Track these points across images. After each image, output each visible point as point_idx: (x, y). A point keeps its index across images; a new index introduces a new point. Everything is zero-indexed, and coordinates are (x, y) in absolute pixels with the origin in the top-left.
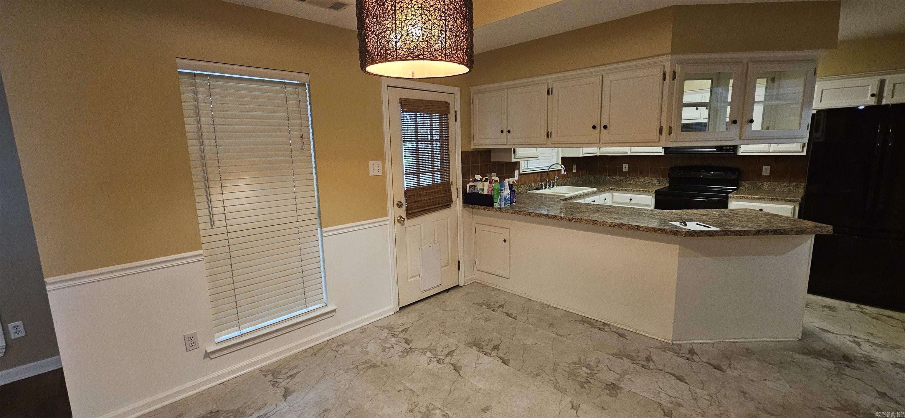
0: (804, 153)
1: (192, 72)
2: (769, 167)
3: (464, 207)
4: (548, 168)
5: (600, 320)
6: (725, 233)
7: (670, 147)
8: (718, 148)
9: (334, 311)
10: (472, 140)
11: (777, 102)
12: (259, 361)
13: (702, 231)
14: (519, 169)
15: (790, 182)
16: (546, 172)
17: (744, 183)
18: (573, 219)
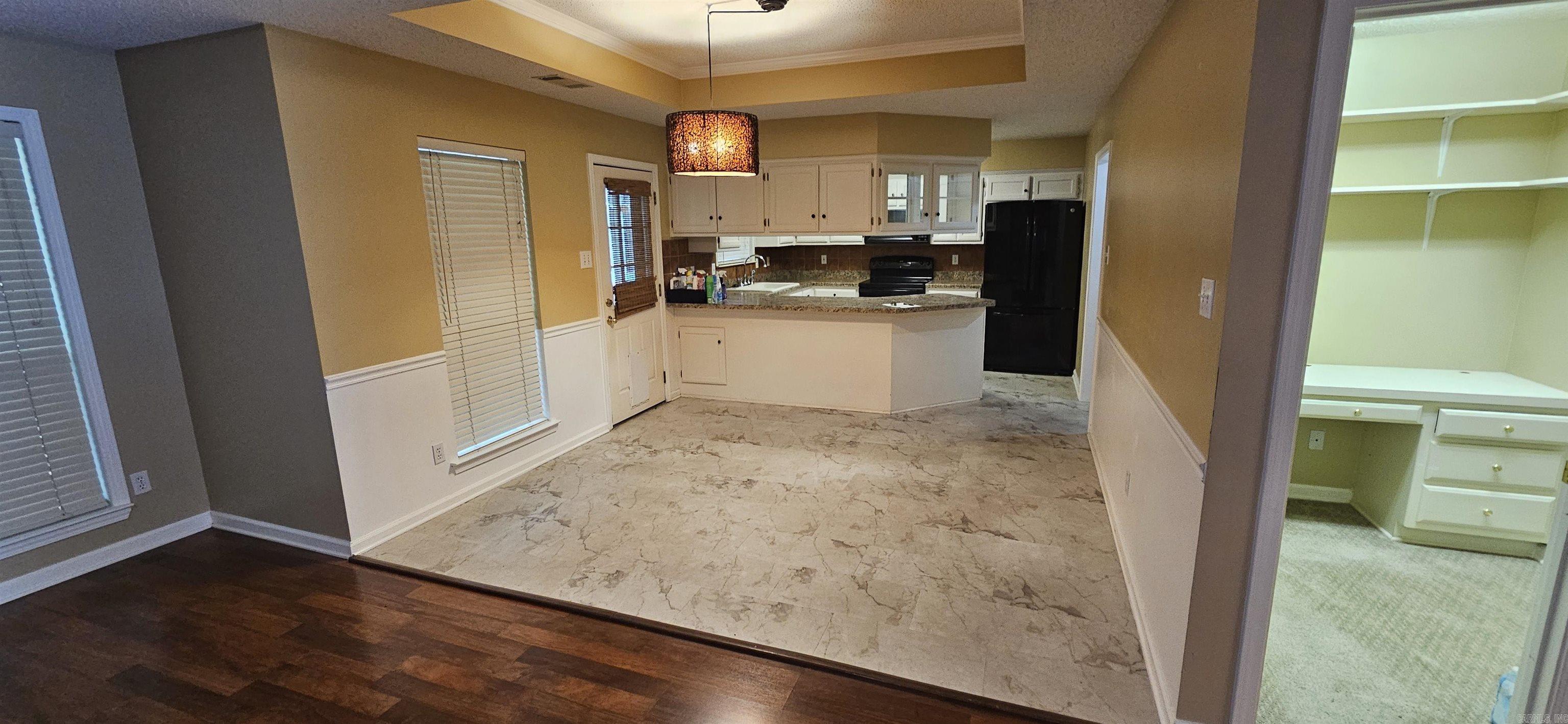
0: (982, 243)
1: (428, 150)
2: (957, 256)
3: (667, 306)
4: (745, 260)
5: (826, 408)
6: (925, 309)
7: (870, 237)
8: (914, 237)
9: (556, 425)
10: (671, 227)
11: (957, 198)
12: (499, 479)
13: (909, 308)
14: (715, 262)
15: (974, 270)
16: (743, 265)
17: (937, 273)
18: (798, 308)
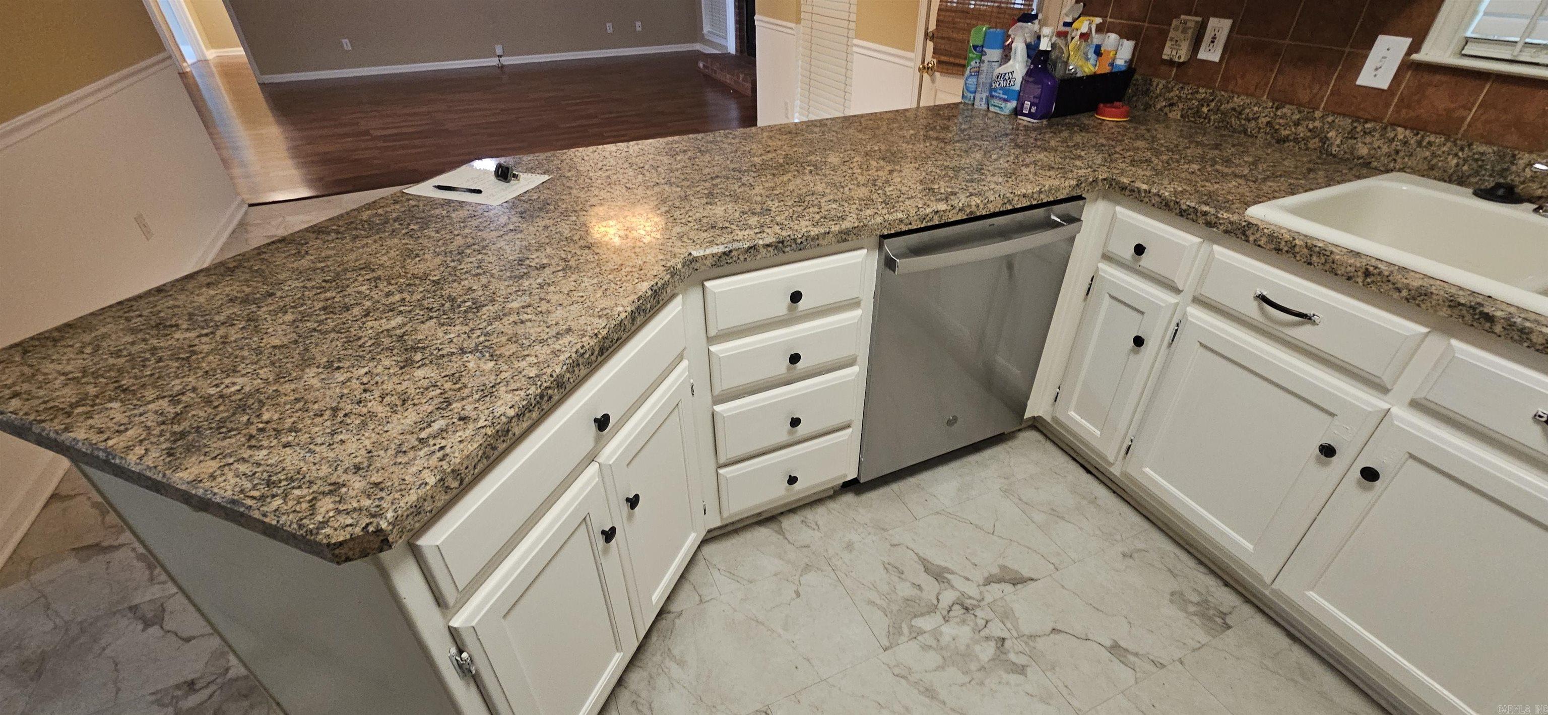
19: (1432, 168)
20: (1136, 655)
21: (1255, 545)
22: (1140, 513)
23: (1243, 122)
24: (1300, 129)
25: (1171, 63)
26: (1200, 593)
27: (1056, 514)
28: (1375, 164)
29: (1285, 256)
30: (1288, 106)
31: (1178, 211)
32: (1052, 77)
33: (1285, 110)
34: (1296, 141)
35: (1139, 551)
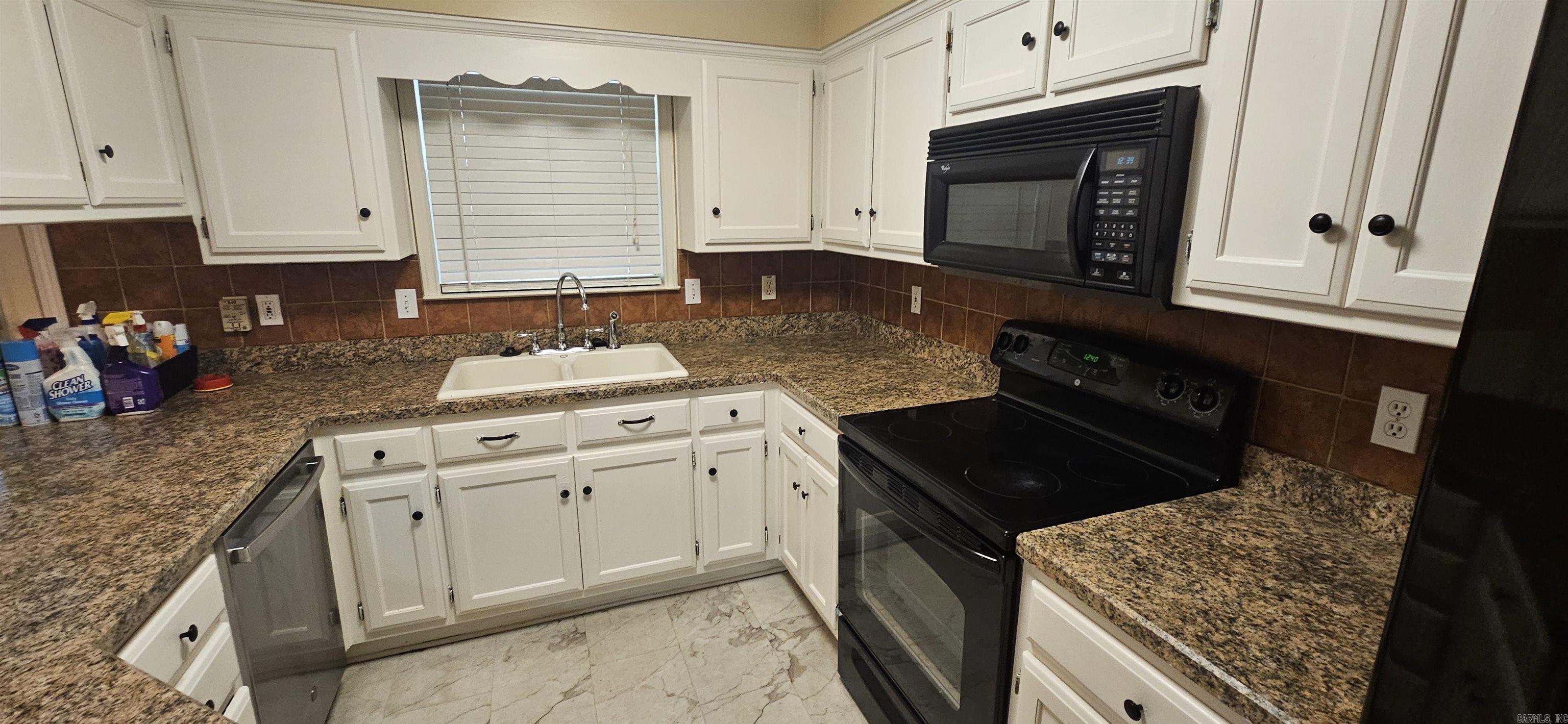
17: (1266, 460)
19: (470, 351)
20: (576, 686)
21: (564, 576)
22: (481, 637)
23: (334, 359)
24: (380, 352)
25: (236, 333)
26: (557, 636)
27: (443, 686)
28: (439, 358)
29: (482, 410)
30: (362, 341)
31: (394, 417)
32: (146, 368)
33: (362, 344)
34: (381, 360)
35: (508, 651)
